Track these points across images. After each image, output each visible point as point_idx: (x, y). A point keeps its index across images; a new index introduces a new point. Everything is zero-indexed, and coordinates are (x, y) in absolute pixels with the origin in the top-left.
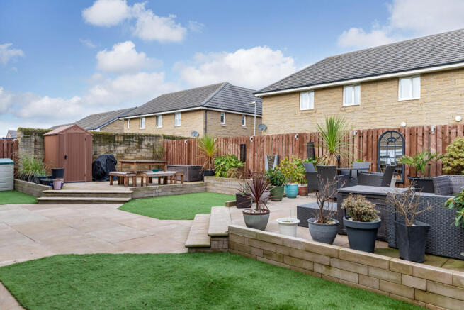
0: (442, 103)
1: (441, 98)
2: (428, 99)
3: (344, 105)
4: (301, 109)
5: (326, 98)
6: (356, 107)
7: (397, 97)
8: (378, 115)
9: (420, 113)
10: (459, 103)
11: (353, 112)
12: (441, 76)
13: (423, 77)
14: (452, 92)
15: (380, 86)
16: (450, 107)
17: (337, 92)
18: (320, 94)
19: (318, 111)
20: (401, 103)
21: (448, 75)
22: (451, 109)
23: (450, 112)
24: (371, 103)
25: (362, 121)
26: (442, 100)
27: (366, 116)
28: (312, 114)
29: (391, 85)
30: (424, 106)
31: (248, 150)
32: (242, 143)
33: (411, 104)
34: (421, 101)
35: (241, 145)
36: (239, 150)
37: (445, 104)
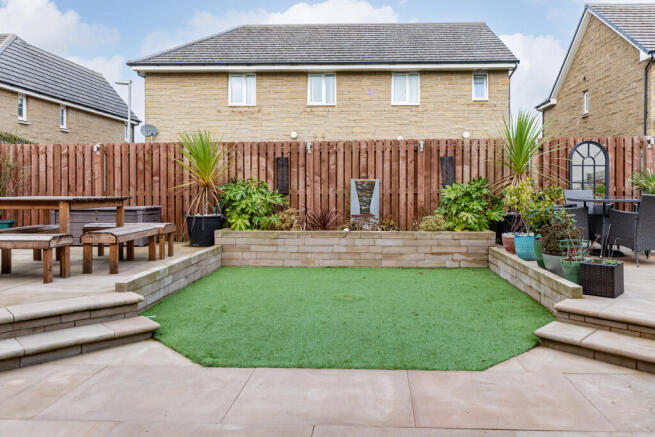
0: (447, 113)
1: (446, 106)
2: (430, 107)
3: (309, 103)
4: (230, 104)
5: (279, 88)
6: (330, 109)
7: (389, 99)
8: (364, 124)
9: (420, 124)
10: (466, 115)
11: (326, 116)
12: (445, 77)
13: (424, 76)
14: (459, 101)
15: (366, 81)
16: (456, 119)
17: (297, 82)
18: (267, 82)
19: (264, 110)
20: (396, 109)
21: (454, 77)
22: (456, 123)
23: (456, 126)
24: (354, 104)
25: (339, 130)
26: (447, 110)
27: (345, 124)
28: (253, 113)
29: (380, 80)
30: (425, 115)
31: (294, 170)
32: (279, 155)
33: (408, 112)
34: (421, 109)
35: (278, 159)
36: (271, 171)
37: (450, 114)
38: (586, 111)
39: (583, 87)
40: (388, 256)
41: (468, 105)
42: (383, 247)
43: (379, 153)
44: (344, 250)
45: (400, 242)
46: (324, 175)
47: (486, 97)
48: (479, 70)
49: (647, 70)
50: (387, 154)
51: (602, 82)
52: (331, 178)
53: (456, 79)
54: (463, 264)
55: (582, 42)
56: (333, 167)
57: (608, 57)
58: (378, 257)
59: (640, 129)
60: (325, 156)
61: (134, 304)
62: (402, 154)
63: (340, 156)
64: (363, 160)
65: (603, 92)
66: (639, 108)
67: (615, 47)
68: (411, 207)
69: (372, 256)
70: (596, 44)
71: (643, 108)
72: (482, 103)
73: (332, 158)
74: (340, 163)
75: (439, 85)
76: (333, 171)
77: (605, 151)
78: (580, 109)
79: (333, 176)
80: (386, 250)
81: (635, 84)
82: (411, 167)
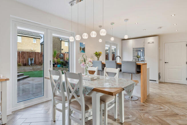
10: (32, 46)
34: (22, 43)
43: (33, 54)
46: (23, 57)
47: (36, 43)
50: (34, 54)
52: (24, 58)
53: (30, 38)
56: (24, 56)
61: (23, 74)
62: (37, 54)
63: (26, 54)
64: (30, 55)
68: (38, 62)
72: (35, 44)
73: (24, 54)
75: (26, 39)
77: (63, 55)
79: (25, 57)
82: (38, 56)
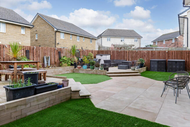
2: (9, 34)
9: (6, 39)
10: (20, 38)
12: (14, 26)
13: (7, 24)
14: (18, 33)
16: (17, 38)
23: (17, 40)
26: (14, 35)
30: (8, 36)
31: (30, 53)
32: (26, 49)
33: (2, 34)
34: (6, 34)
35: (26, 51)
36: (24, 53)
37: (15, 37)
38: (37, 39)
39: (36, 32)
40: (60, 72)
41: (20, 35)
42: (60, 70)
43: (48, 50)
44: (53, 72)
45: (62, 69)
46: (37, 55)
47: (25, 34)
48: (23, 26)
49: (56, 32)
51: (42, 33)
52: (39, 56)
53: (17, 27)
54: (71, 72)
55: (35, 21)
57: (44, 27)
58: (59, 72)
59: (54, 45)
60: (37, 50)
63: (40, 50)
65: (43, 35)
66: (53, 40)
67: (46, 26)
69: (57, 72)
70: (40, 23)
71: (54, 41)
72: (23, 35)
73: (39, 51)
74: (40, 52)
75: (12, 28)
76: (39, 54)
78: (35, 38)
80: (60, 71)
81: (52, 35)
